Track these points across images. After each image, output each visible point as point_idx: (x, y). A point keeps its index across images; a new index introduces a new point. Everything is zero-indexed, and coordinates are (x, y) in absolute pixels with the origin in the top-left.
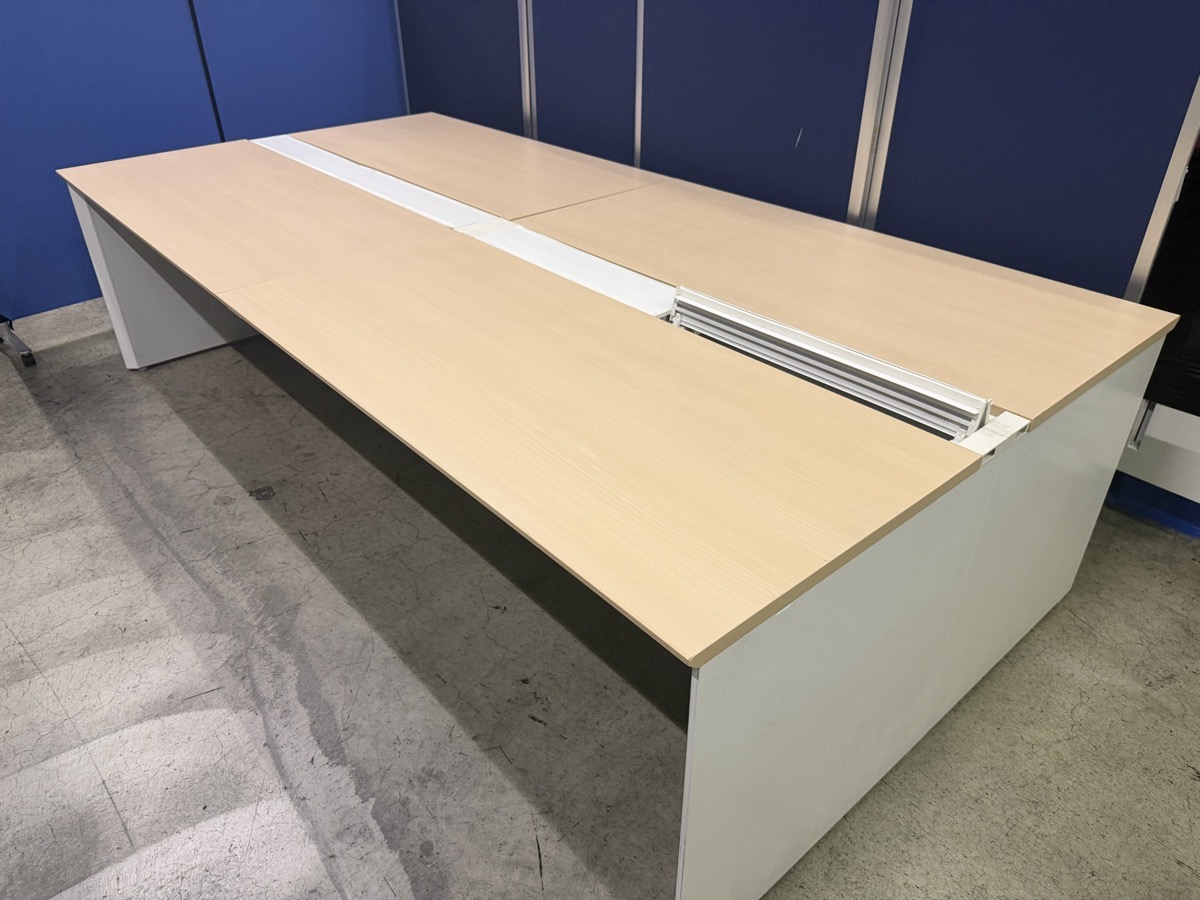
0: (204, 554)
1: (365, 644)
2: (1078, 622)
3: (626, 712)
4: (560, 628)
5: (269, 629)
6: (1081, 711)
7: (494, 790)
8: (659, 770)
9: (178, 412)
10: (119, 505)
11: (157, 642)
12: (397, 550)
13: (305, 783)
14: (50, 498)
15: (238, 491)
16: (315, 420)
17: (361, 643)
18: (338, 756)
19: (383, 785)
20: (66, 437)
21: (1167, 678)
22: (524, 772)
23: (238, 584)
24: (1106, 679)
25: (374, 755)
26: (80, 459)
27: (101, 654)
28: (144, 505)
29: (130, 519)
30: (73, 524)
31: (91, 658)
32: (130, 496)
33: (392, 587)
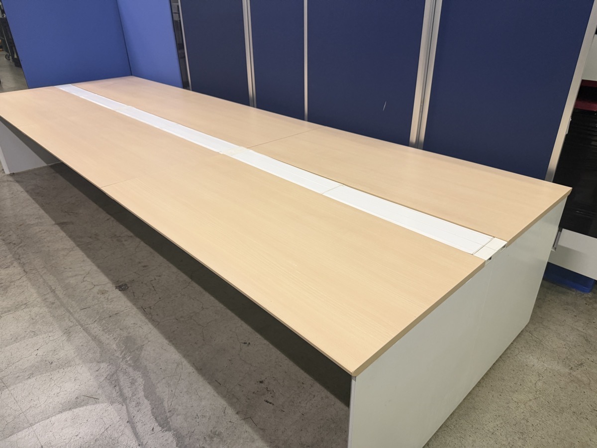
0: (93, 320)
1: (178, 365)
2: (534, 338)
3: (314, 396)
4: (279, 352)
5: (128, 359)
6: (540, 384)
7: (248, 440)
8: (333, 426)
9: (78, 246)
10: (47, 296)
11: (69, 368)
12: (192, 315)
13: (149, 441)
14: (11, 294)
15: (110, 286)
16: (149, 248)
17: (176, 365)
18: (166, 426)
19: (191, 440)
20: (19, 261)
21: (579, 365)
22: (263, 430)
23: (111, 336)
24: (550, 367)
25: (185, 425)
26: (27, 273)
27: (40, 376)
28: (61, 296)
29: (53, 303)
30: (23, 307)
31: (34, 379)
32: (53, 291)
33: (190, 335)
